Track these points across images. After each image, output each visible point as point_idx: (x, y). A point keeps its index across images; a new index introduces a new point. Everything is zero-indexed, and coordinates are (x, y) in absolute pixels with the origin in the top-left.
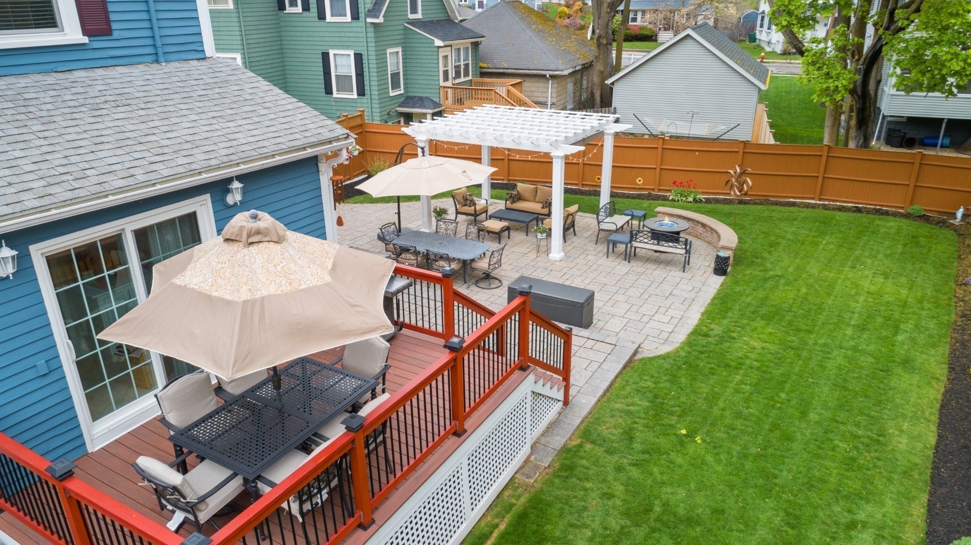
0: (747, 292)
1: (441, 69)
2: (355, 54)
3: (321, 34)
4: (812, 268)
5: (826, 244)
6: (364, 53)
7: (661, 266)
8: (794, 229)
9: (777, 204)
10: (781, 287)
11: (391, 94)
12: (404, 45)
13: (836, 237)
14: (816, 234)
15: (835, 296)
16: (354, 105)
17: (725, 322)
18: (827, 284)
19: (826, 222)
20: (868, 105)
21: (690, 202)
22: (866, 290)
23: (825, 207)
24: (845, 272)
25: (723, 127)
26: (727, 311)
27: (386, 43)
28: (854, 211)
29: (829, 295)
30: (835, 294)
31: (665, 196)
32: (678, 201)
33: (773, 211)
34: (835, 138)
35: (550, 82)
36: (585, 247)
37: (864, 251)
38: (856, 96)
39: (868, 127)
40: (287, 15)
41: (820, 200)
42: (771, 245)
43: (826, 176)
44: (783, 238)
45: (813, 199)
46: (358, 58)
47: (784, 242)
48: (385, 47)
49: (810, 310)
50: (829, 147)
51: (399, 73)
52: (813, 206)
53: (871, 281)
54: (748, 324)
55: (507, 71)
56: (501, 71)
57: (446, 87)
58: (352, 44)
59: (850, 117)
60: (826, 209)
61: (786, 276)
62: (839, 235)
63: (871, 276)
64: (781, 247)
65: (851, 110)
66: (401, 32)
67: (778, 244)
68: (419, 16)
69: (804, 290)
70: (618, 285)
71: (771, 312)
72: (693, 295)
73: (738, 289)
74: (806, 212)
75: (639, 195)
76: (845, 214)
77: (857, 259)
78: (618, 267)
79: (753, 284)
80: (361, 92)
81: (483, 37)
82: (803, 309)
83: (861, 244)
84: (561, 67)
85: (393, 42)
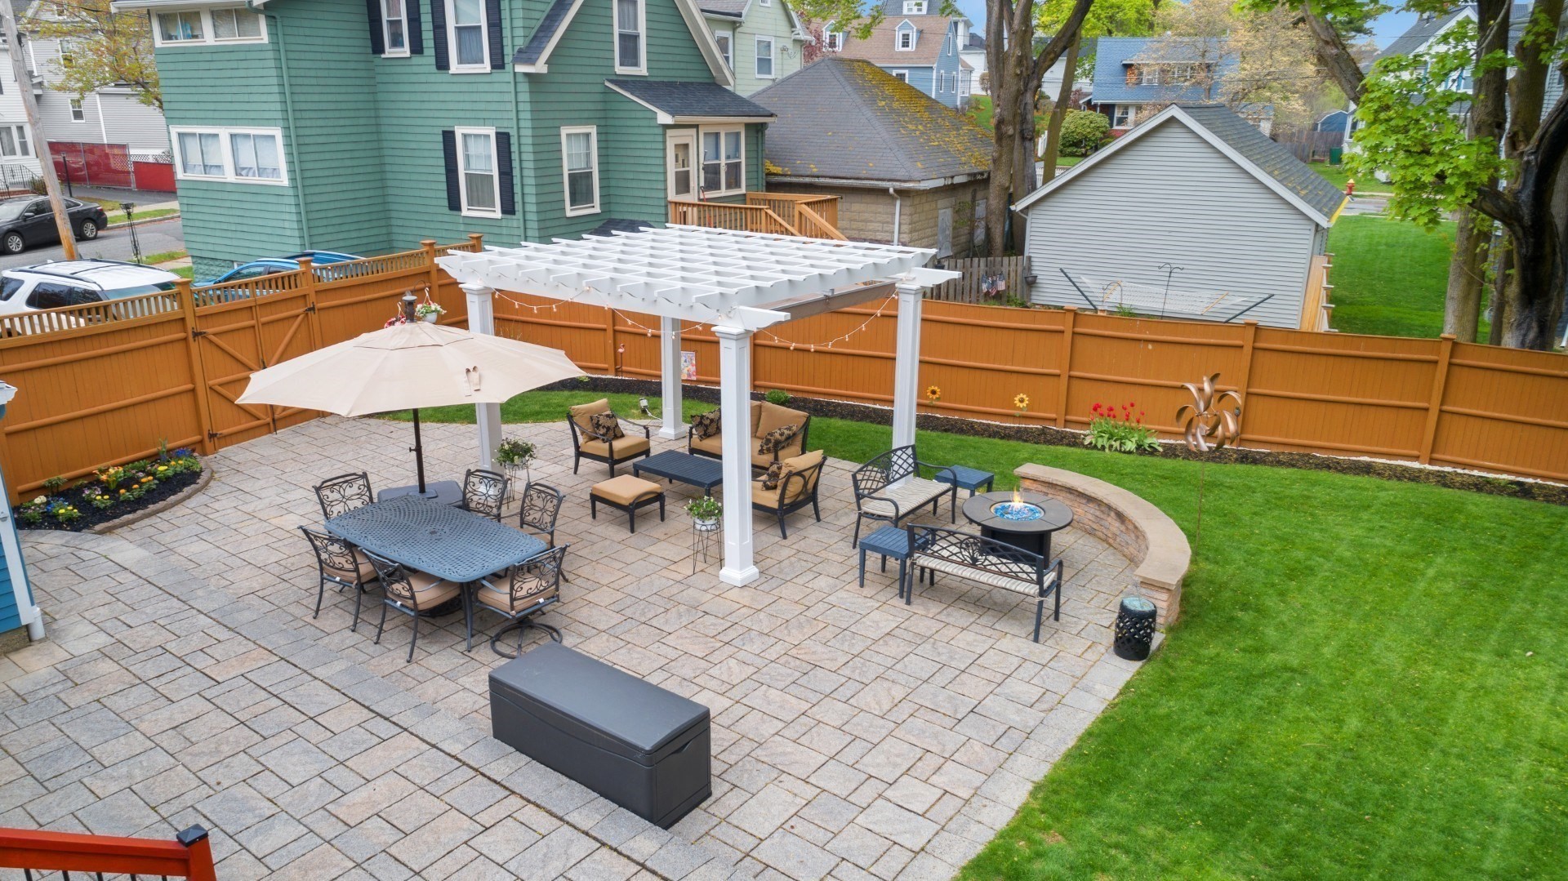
0: (1189, 720)
1: (672, 169)
2: (498, 134)
3: (442, 97)
4: (1388, 648)
5: (1435, 579)
6: (513, 132)
7: (984, 620)
8: (1360, 532)
9: (1329, 467)
10: (1290, 710)
11: (569, 213)
12: (603, 122)
13: (1465, 561)
14: (1412, 549)
15: (1444, 753)
16: (496, 230)
17: (1092, 826)
18: (1424, 704)
19: (1441, 518)
20: (1548, 249)
21: (1130, 452)
22: (1537, 734)
23: (1443, 480)
24: (1480, 669)
25: (1238, 300)
26: (1106, 788)
27: (558, 115)
28: (1514, 494)
29: (1425, 744)
30: (1442, 742)
31: (1075, 436)
32: (1103, 448)
33: (1315, 483)
34: (1469, 326)
35: (898, 203)
36: (824, 554)
37: (1534, 604)
38: (1517, 228)
39: (1548, 302)
40: (388, 63)
41: (1432, 461)
42: (1292, 574)
43: (1445, 408)
44: (1327, 555)
45: (1416, 458)
46: (503, 140)
47: (1328, 565)
48: (557, 123)
49: (1359, 801)
50: (1455, 344)
51: (589, 175)
52: (1415, 477)
53: (1553, 702)
54: (1158, 843)
55: (816, 180)
56: (807, 180)
57: (684, 204)
58: (494, 115)
59: (1506, 279)
60: (1445, 485)
61: (1311, 672)
62: (1472, 555)
63: (1552, 683)
64: (1317, 582)
65: (1508, 264)
66: (598, 97)
67: (1311, 570)
68: (642, 70)
69: (1353, 723)
70: (846, 671)
71: (1240, 800)
72: (1031, 718)
73: (1168, 706)
74: (1394, 490)
75: (1019, 430)
76: (1489, 499)
77: (1515, 630)
78: (876, 615)
79: (1211, 694)
80: (508, 208)
81: (771, 115)
82: (1339, 796)
83: (1528, 583)
84: (916, 175)
85: (576, 115)
